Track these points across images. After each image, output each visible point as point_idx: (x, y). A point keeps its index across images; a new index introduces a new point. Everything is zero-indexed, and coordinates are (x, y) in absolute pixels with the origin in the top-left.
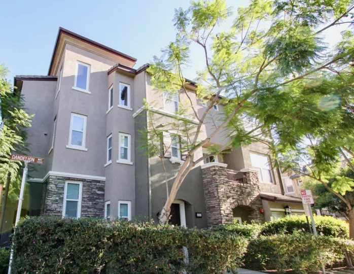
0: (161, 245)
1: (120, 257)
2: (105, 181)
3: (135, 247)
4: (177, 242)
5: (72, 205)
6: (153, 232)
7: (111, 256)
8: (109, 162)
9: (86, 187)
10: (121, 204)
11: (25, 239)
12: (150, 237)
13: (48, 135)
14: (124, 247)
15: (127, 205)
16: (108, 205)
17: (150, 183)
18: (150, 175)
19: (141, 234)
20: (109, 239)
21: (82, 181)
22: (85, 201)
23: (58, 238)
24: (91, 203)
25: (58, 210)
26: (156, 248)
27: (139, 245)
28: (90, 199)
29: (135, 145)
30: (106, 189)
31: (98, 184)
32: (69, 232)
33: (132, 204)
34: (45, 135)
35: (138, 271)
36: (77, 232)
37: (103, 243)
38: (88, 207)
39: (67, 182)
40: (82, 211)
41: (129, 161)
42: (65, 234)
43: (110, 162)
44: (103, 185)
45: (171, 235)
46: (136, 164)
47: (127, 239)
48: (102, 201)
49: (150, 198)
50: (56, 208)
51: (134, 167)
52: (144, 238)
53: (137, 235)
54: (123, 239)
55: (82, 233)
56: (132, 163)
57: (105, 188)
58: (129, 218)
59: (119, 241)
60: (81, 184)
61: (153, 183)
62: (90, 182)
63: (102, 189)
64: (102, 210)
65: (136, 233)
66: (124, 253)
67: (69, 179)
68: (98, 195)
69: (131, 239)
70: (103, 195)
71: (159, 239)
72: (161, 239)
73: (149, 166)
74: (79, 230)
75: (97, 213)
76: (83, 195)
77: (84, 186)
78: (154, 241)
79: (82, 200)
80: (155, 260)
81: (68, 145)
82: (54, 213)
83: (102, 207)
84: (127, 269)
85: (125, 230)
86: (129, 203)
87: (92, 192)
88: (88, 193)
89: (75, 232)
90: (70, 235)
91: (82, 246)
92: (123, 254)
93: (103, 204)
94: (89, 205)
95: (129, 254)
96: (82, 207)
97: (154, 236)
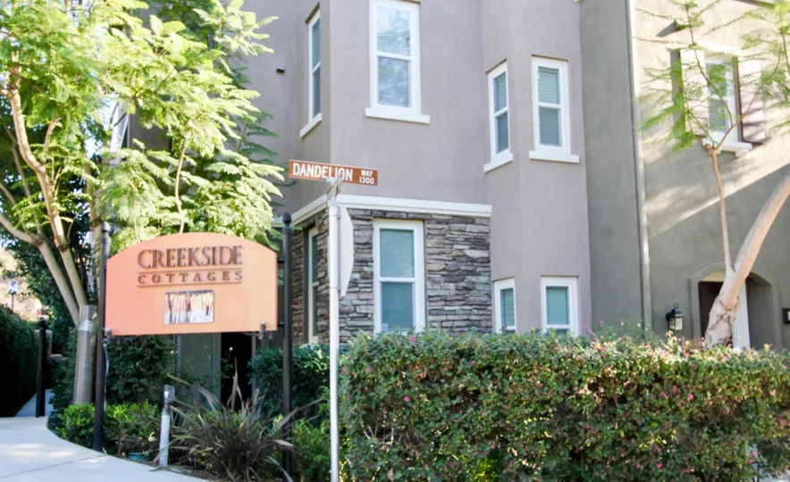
0: (730, 400)
1: (622, 434)
2: (489, 218)
3: (662, 408)
4: (773, 393)
5: (397, 294)
6: (710, 369)
7: (600, 431)
8: (499, 158)
9: (436, 240)
10: (549, 288)
11: (382, 392)
12: (702, 383)
13: (289, 72)
14: (632, 407)
15: (565, 289)
16: (506, 292)
17: (644, 220)
18: (642, 195)
19: (677, 373)
20: (593, 387)
21: (423, 220)
22: (434, 282)
23: (464, 389)
24: (452, 286)
25: (363, 310)
26: (716, 409)
27: (671, 403)
28: (451, 276)
29: (586, 97)
30: (491, 240)
31: (469, 227)
32: (490, 372)
33: (581, 289)
34: (280, 71)
35: (669, 469)
36: (509, 371)
37: (579, 398)
38: (446, 300)
39: (378, 225)
40: (429, 312)
41: (564, 152)
42: (480, 377)
43: (507, 156)
44: (485, 229)
45: (757, 376)
46: (588, 160)
47: (640, 388)
48: (483, 279)
49: (647, 272)
50: (355, 306)
51: (583, 169)
52: (686, 383)
53: (666, 376)
54: (628, 388)
55: (523, 374)
56: (575, 159)
57: (489, 240)
58: (574, 329)
59: (619, 391)
60: (417, 228)
61: (655, 218)
62: (447, 223)
63: (480, 242)
64: (485, 306)
65: (662, 371)
66: (635, 423)
67: (383, 215)
68: (473, 260)
69: (650, 387)
70: (487, 260)
71: (725, 386)
72: (729, 387)
73: (641, 167)
74: (516, 366)
75: (473, 318)
76: (426, 263)
77: (427, 236)
78: (714, 391)
79: (427, 279)
80: (714, 440)
81: (369, 106)
82: (352, 318)
83: (484, 299)
84: (641, 463)
85: (635, 363)
86: (573, 286)
87: (454, 253)
88: (443, 257)
89: (506, 373)
90: (494, 378)
91: (526, 406)
92: (630, 426)
93: (487, 288)
94: (447, 293)
95: (643, 425)
96: (429, 298)
97: (712, 378)
